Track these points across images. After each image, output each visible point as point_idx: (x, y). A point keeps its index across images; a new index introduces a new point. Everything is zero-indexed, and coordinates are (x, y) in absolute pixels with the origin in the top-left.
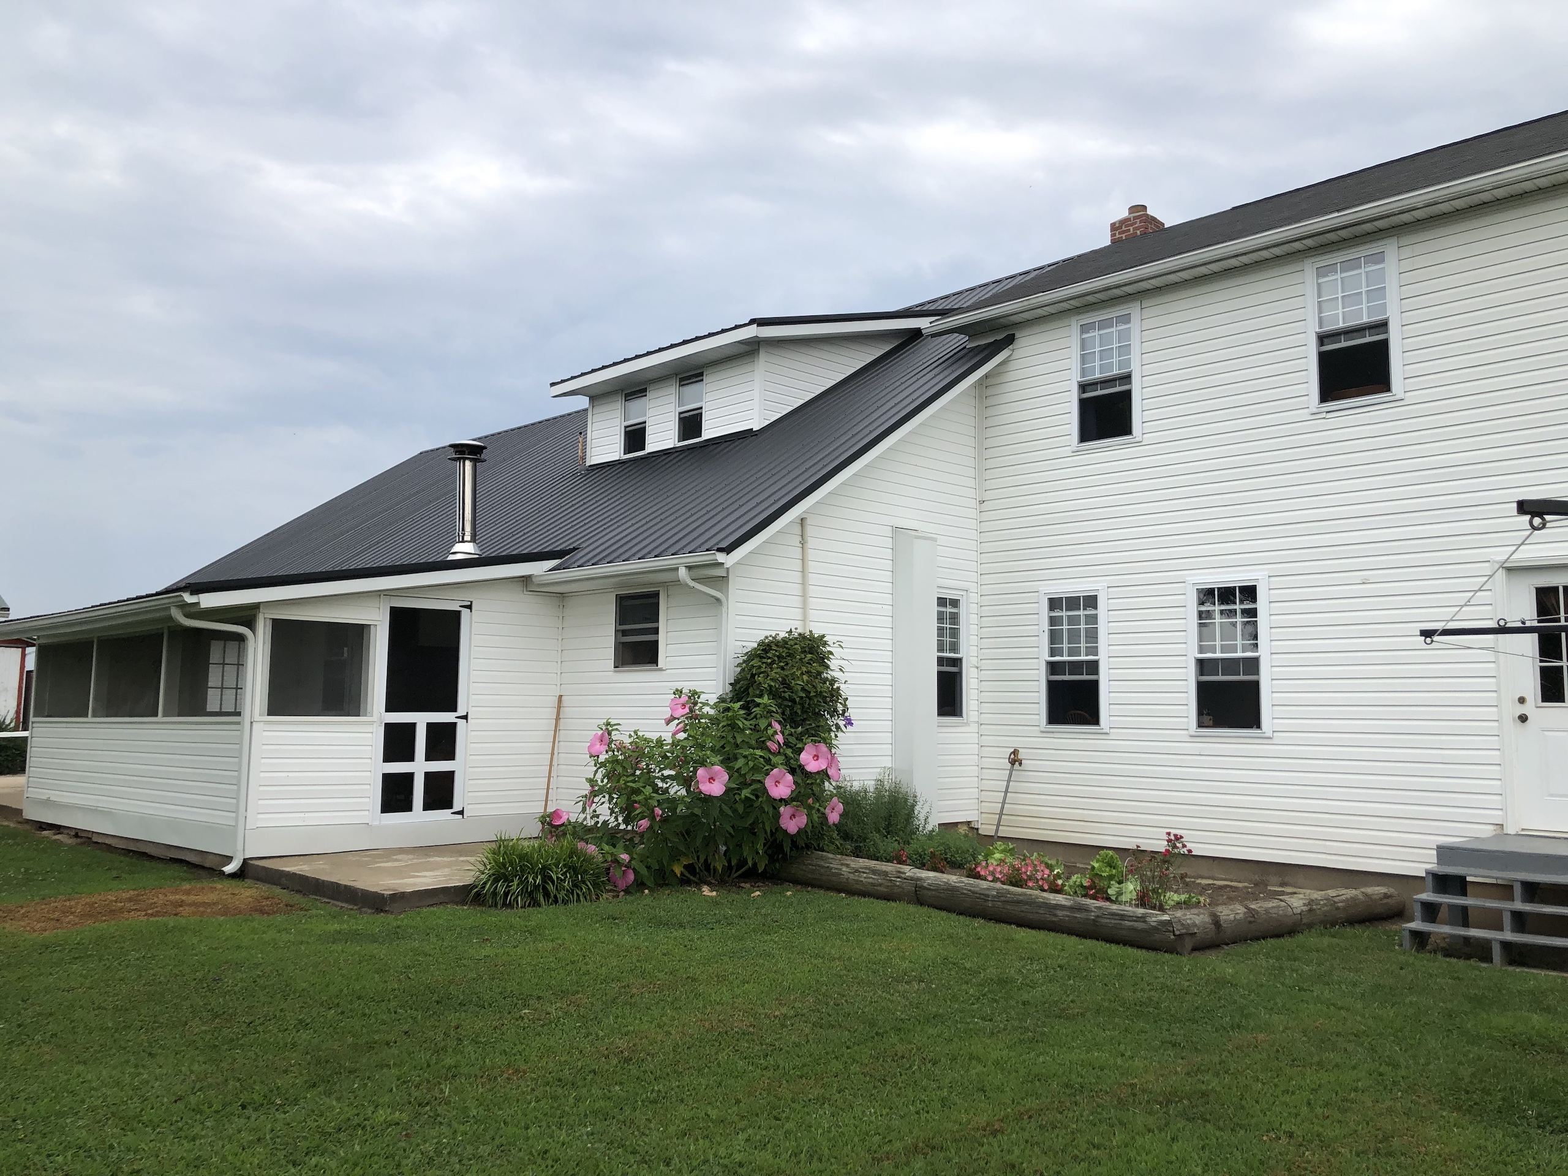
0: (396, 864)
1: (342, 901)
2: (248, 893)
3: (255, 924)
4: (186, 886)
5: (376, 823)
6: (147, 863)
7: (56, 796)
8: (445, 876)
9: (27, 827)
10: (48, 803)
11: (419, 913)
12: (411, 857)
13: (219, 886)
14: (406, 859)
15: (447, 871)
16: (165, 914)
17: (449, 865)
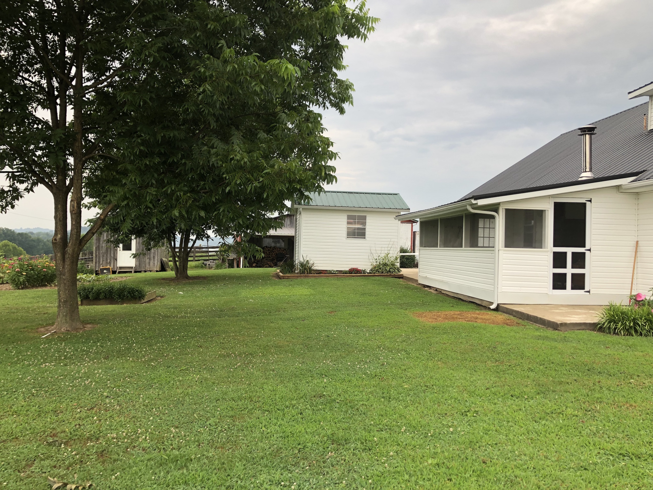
0: (561, 311)
1: (539, 324)
2: (500, 317)
3: (506, 329)
4: (478, 312)
5: (551, 293)
6: (462, 302)
7: (429, 276)
8: (584, 318)
9: (420, 286)
10: (426, 278)
11: (574, 332)
12: (567, 309)
13: (490, 313)
14: (564, 310)
15: (584, 316)
16: (472, 321)
17: (585, 314)
